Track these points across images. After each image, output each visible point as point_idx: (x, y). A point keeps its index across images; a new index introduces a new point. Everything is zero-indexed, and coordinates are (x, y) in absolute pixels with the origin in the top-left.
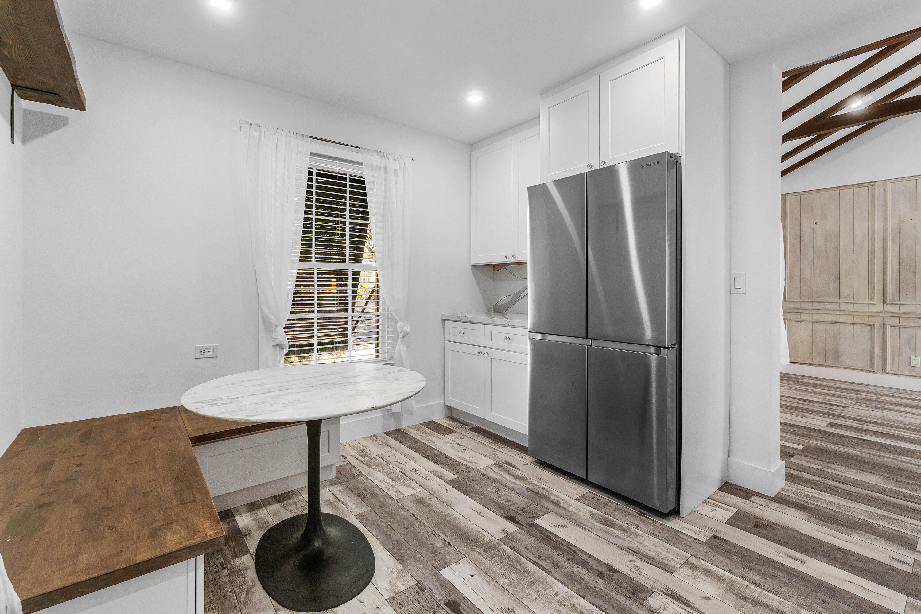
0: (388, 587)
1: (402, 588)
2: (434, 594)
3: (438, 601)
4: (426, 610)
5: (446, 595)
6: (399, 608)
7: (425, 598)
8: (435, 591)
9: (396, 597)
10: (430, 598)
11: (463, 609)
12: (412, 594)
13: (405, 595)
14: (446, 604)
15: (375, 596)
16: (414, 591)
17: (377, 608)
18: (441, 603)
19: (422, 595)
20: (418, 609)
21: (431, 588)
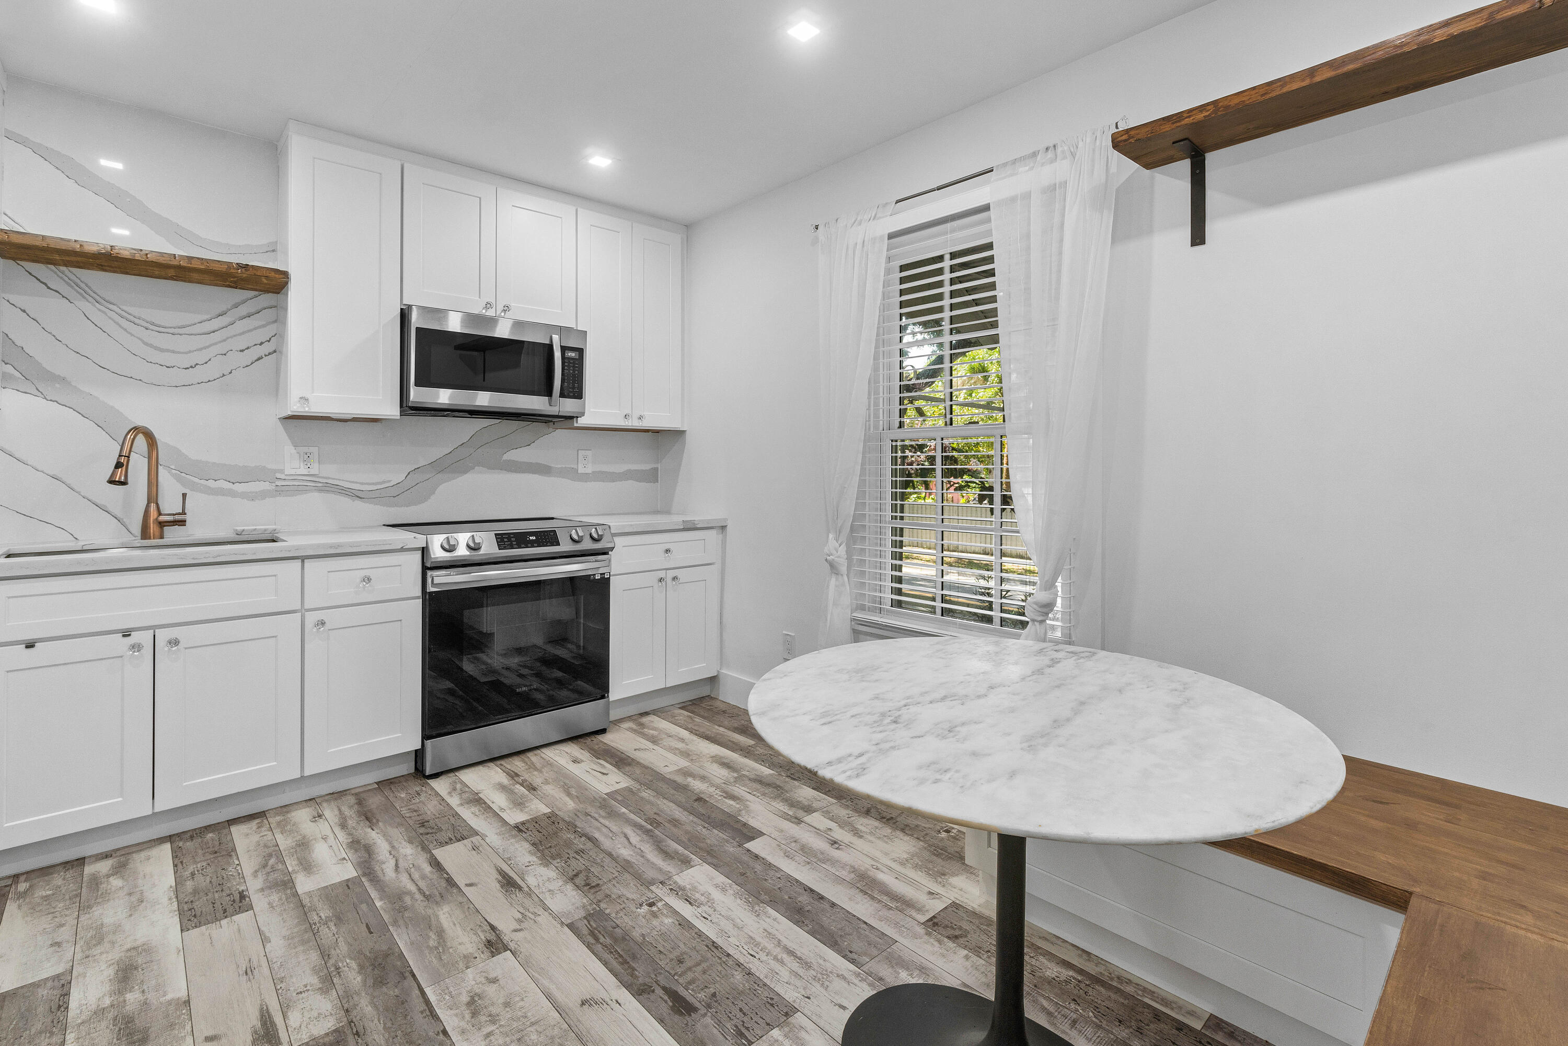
0: (803, 1034)
1: (776, 1033)
2: (716, 1025)
3: (709, 1014)
4: (728, 998)
5: (694, 1025)
6: (773, 999)
7: (732, 1017)
8: (715, 1031)
9: (783, 1016)
10: (724, 1019)
11: (666, 1002)
12: (756, 1024)
13: (768, 1021)
14: (695, 1010)
15: (820, 1017)
16: (753, 1029)
17: (809, 998)
18: (703, 1011)
19: (738, 1025)
20: (741, 998)
21: (721, 1036)
